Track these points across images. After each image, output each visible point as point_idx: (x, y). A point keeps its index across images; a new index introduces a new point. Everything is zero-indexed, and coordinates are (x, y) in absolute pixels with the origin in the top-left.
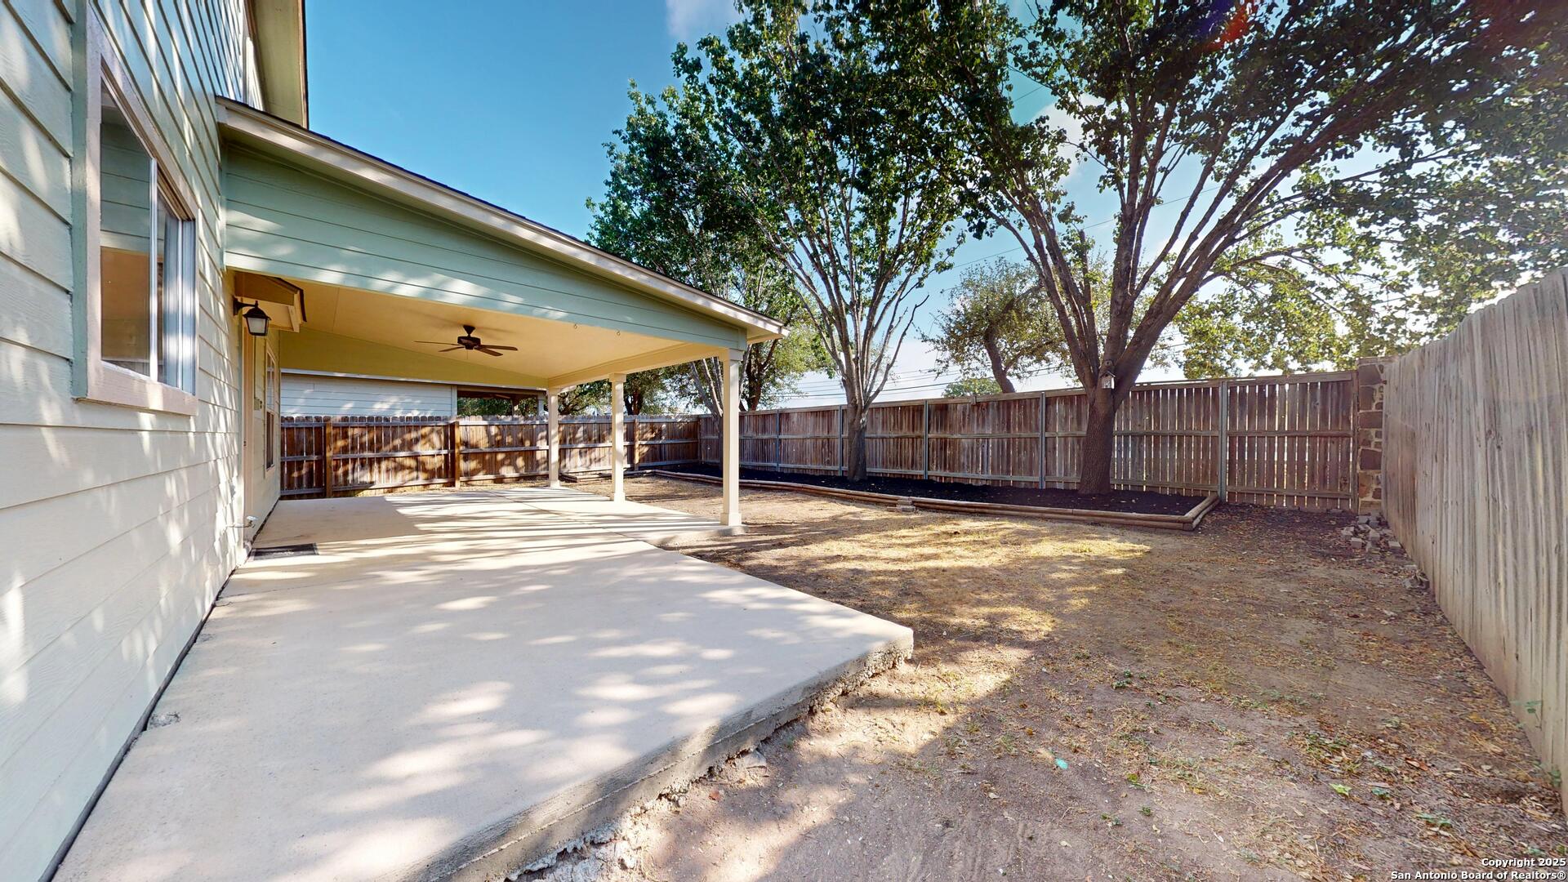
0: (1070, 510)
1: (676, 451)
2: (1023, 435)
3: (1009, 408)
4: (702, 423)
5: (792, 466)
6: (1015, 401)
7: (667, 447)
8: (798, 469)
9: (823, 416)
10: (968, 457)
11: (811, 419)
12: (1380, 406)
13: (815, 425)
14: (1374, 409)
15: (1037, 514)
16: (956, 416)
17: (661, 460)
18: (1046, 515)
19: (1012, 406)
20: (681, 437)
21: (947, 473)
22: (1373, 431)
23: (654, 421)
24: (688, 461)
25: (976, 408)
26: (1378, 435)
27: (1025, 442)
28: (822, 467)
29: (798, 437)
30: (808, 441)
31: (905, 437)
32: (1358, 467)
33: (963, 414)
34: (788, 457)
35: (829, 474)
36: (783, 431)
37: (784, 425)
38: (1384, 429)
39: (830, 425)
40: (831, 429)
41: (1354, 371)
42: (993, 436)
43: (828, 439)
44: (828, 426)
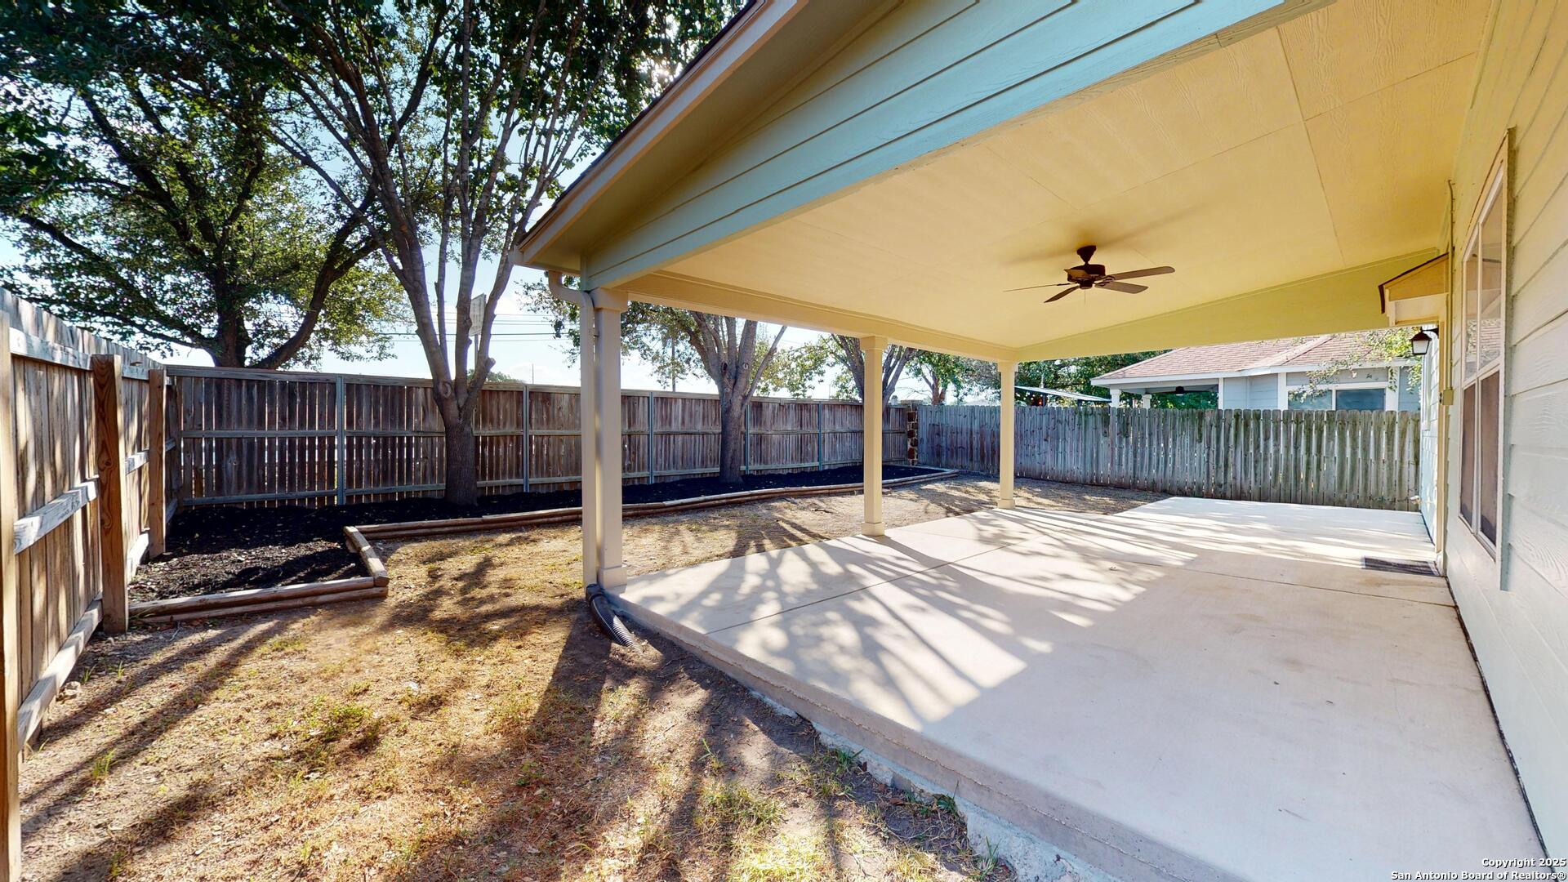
10: (777, 452)
14: (916, 421)
22: (916, 431)
26: (918, 432)
32: (909, 446)
33: (773, 412)
34: (548, 464)
35: (631, 484)
36: (533, 421)
37: (537, 412)
38: (920, 430)
39: (634, 415)
40: (634, 422)
41: (906, 403)
42: (792, 432)
43: (629, 436)
44: (629, 418)
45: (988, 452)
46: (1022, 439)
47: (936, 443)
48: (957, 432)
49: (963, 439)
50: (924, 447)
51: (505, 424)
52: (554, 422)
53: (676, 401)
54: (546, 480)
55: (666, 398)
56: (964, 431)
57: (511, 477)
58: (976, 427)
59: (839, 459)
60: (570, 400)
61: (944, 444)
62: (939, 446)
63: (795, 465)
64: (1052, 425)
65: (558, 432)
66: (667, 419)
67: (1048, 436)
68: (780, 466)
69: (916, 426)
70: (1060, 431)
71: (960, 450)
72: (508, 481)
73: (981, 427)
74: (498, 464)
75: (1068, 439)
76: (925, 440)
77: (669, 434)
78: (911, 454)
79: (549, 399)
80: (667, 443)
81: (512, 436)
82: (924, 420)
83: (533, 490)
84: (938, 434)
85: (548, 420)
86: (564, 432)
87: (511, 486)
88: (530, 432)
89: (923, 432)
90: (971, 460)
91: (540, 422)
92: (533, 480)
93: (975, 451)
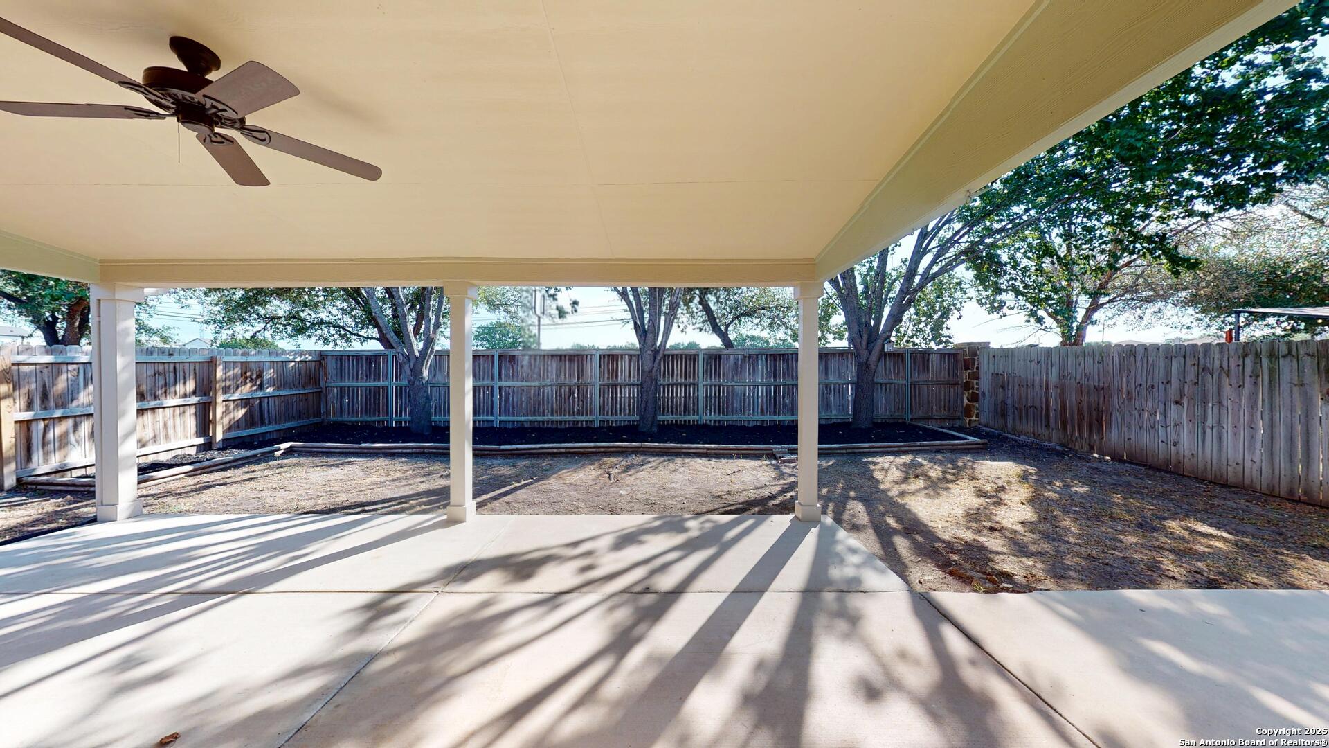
0: (918, 443)
1: (287, 407)
2: (788, 383)
3: (775, 360)
4: (331, 365)
5: (523, 419)
6: (780, 355)
7: (272, 401)
8: (531, 422)
9: (570, 360)
10: (741, 402)
11: (554, 364)
12: (977, 368)
13: (559, 371)
14: (975, 370)
15: (896, 449)
16: (728, 365)
17: (263, 423)
18: (903, 449)
19: (778, 359)
20: (295, 385)
21: (721, 417)
22: (975, 382)
23: (250, 359)
24: (306, 422)
25: (747, 359)
26: (977, 384)
27: (788, 388)
28: (571, 418)
29: (533, 384)
30: (547, 390)
31: (677, 385)
32: (966, 401)
33: (736, 363)
34: (513, 408)
35: (580, 425)
36: (503, 376)
37: (505, 369)
38: (981, 381)
39: (582, 371)
40: (582, 375)
41: (961, 348)
42: (762, 384)
43: (578, 387)
44: (578, 371)
45: (1072, 415)
46: (1130, 399)
47: (1000, 397)
48: (1026, 384)
49: (1035, 395)
50: (986, 403)
51: (483, 379)
52: (518, 377)
53: (622, 357)
54: (511, 418)
55: (613, 355)
56: (1037, 383)
57: (487, 415)
58: (1054, 378)
59: (834, 413)
60: (530, 359)
61: (1009, 401)
62: (1003, 402)
63: (767, 417)
64: (1191, 377)
65: (519, 384)
66: (614, 374)
67: (1182, 395)
68: (745, 417)
69: (976, 376)
70: (1209, 386)
71: (1030, 411)
72: (486, 418)
73: (1062, 377)
74: (479, 406)
75: (1228, 404)
76: (987, 393)
77: (616, 386)
78: (967, 411)
79: (514, 360)
80: (614, 392)
81: (488, 387)
82: (986, 369)
83: (502, 425)
84: (1003, 387)
85: (513, 374)
86: (524, 384)
87: (488, 421)
88: (500, 384)
89: (985, 384)
90: (1047, 426)
91: (507, 376)
92: (503, 418)
93: (1052, 414)
